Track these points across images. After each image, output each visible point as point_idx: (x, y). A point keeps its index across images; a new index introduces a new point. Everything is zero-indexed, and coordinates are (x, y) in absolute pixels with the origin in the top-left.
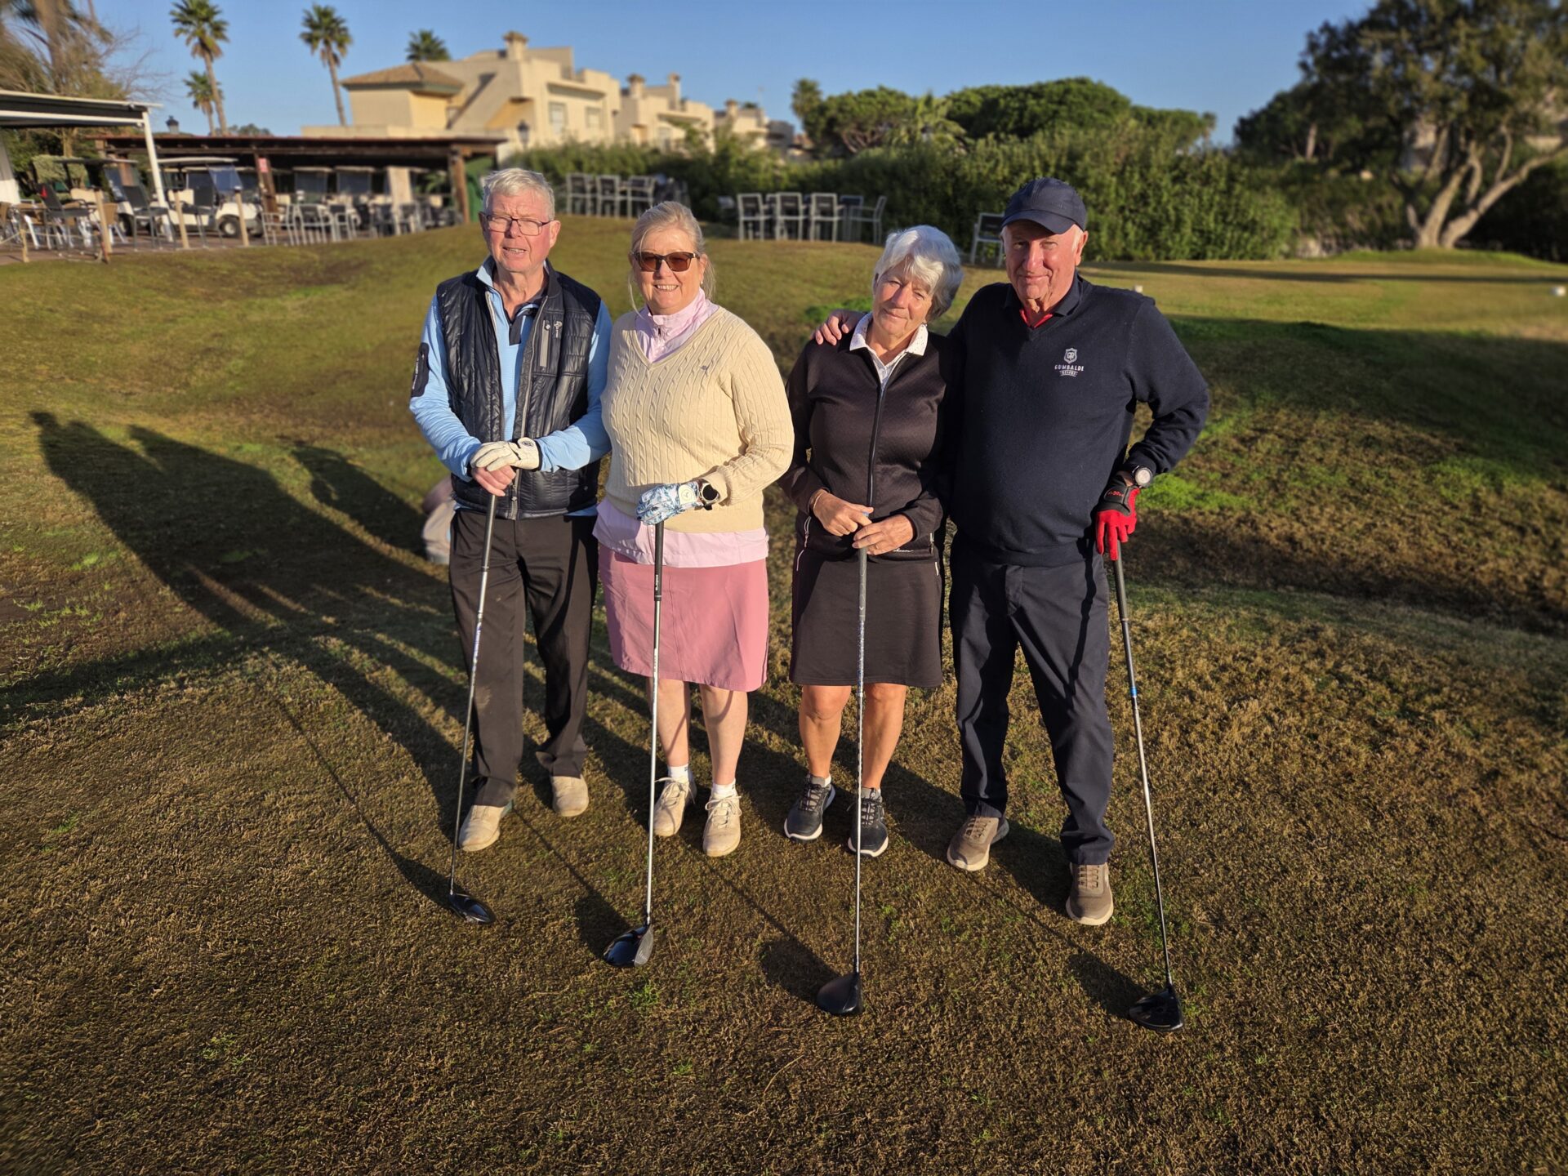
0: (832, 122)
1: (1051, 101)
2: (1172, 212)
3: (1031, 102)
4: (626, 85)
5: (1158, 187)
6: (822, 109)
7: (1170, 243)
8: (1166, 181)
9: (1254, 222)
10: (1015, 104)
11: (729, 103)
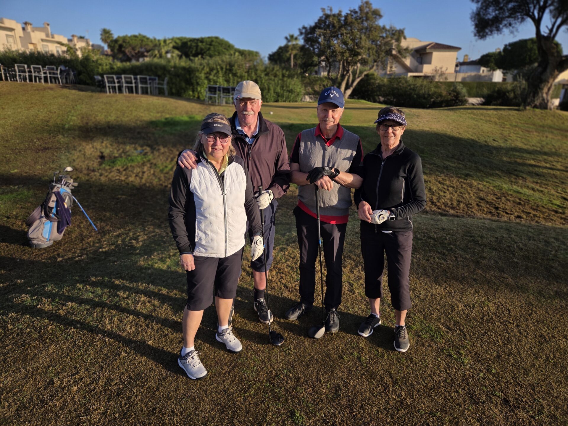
0: (121, 46)
1: (207, 44)
2: (266, 86)
3: (200, 44)
4: (24, 26)
5: (261, 78)
6: (116, 41)
7: (267, 96)
8: (263, 75)
9: (292, 90)
10: (194, 44)
11: (73, 36)
